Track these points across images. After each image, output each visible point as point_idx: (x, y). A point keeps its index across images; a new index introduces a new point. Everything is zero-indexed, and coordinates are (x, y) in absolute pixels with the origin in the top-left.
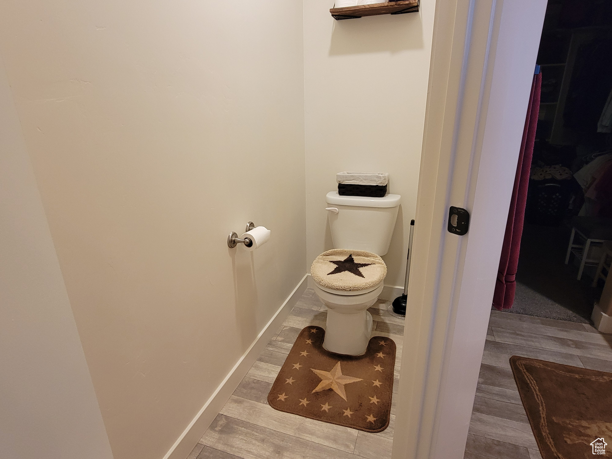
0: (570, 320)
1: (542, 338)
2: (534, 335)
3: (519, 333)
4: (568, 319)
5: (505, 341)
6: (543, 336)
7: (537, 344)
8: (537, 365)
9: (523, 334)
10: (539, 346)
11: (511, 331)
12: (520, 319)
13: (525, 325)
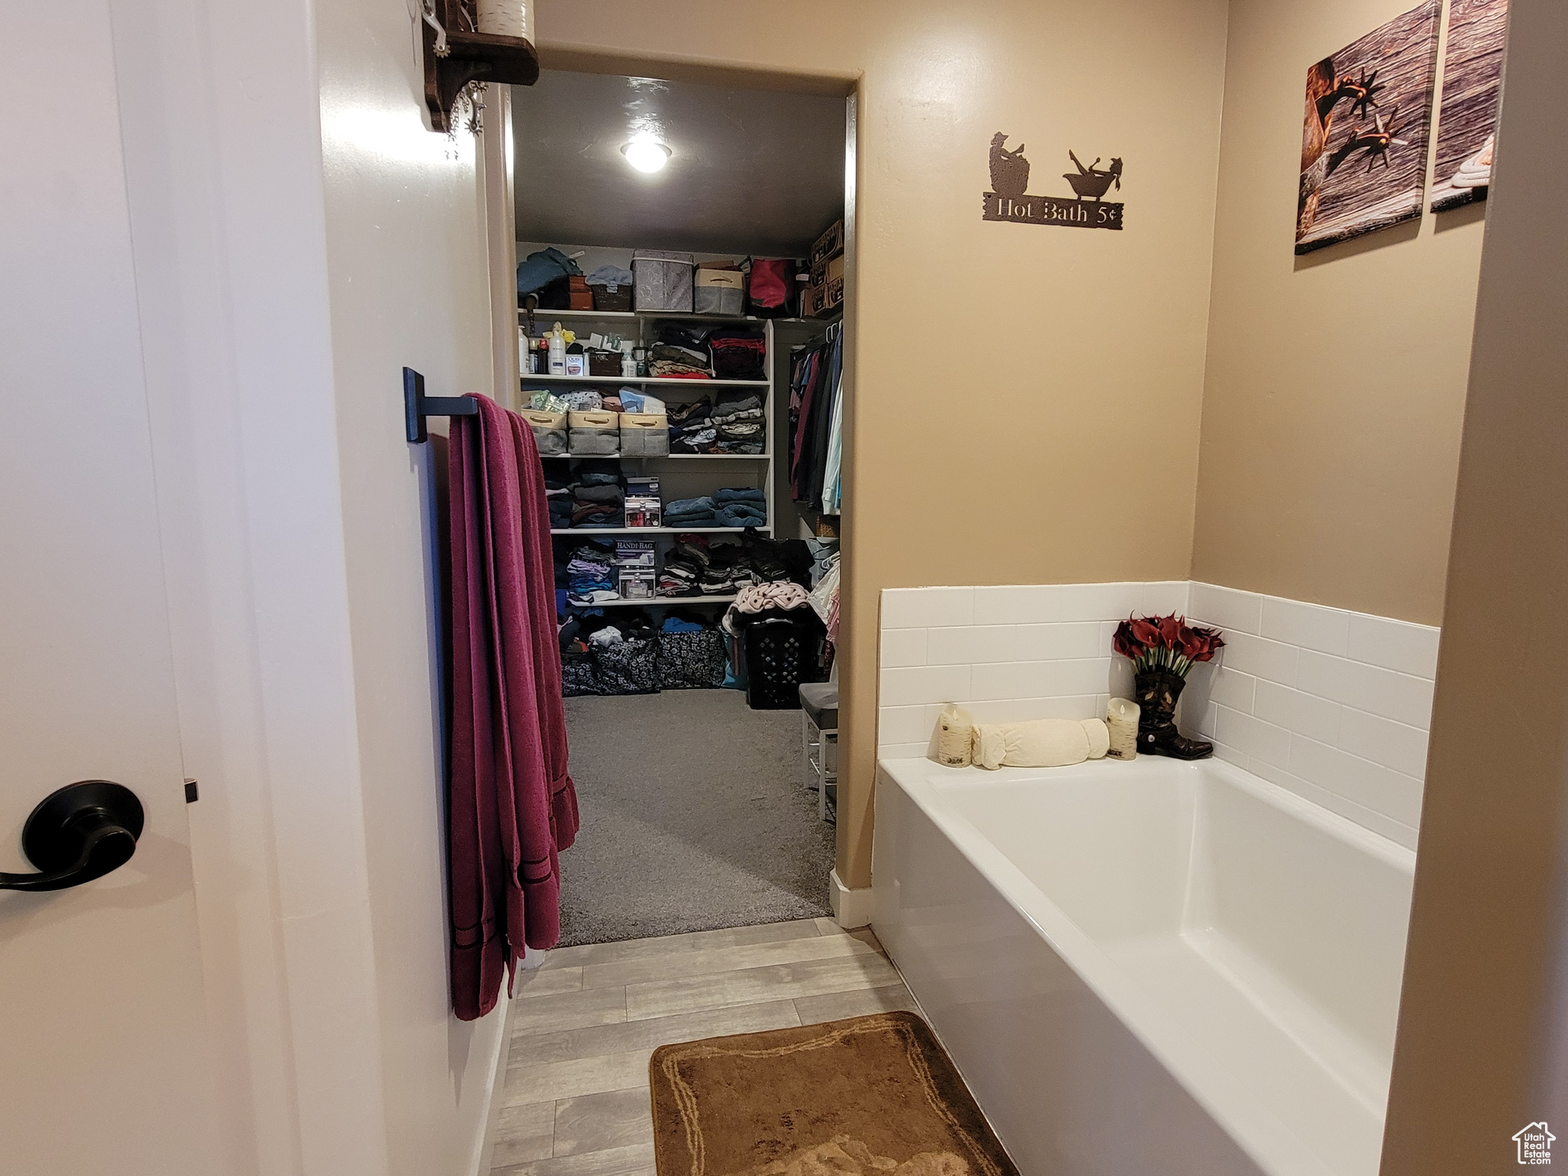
0: (793, 919)
1: (730, 979)
2: (715, 978)
3: (686, 981)
4: (788, 916)
5: (649, 1014)
6: (733, 974)
7: (717, 998)
8: (706, 1053)
9: (692, 981)
10: (722, 1001)
11: (668, 983)
12: (693, 947)
13: (701, 957)
